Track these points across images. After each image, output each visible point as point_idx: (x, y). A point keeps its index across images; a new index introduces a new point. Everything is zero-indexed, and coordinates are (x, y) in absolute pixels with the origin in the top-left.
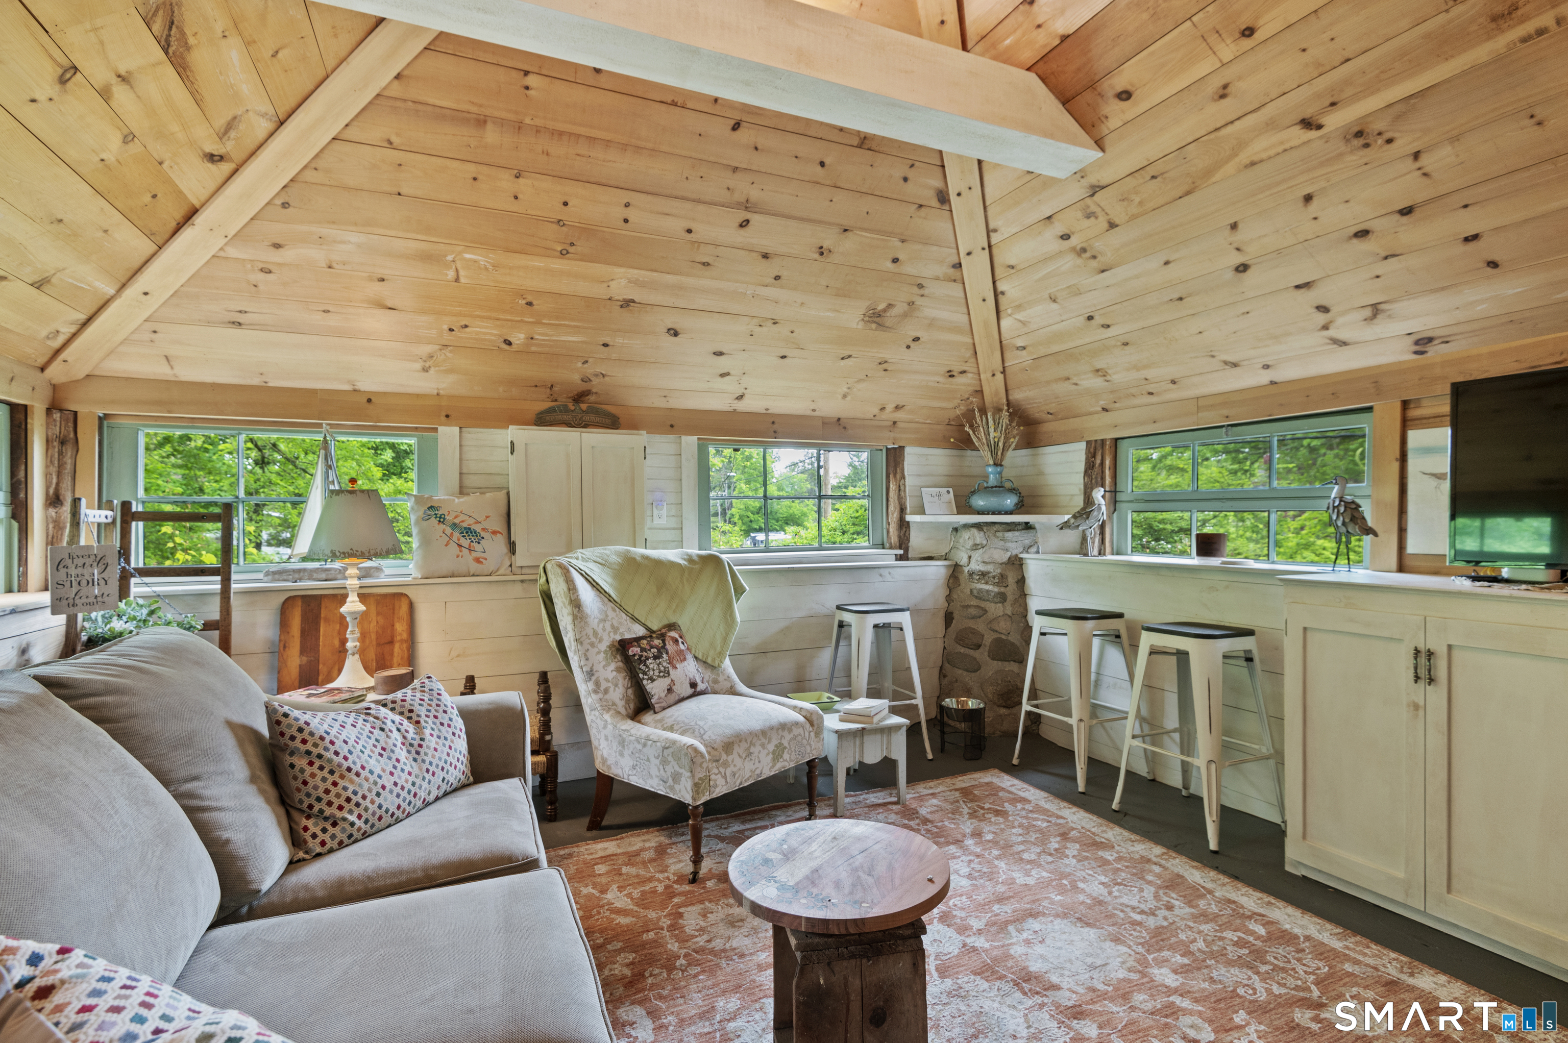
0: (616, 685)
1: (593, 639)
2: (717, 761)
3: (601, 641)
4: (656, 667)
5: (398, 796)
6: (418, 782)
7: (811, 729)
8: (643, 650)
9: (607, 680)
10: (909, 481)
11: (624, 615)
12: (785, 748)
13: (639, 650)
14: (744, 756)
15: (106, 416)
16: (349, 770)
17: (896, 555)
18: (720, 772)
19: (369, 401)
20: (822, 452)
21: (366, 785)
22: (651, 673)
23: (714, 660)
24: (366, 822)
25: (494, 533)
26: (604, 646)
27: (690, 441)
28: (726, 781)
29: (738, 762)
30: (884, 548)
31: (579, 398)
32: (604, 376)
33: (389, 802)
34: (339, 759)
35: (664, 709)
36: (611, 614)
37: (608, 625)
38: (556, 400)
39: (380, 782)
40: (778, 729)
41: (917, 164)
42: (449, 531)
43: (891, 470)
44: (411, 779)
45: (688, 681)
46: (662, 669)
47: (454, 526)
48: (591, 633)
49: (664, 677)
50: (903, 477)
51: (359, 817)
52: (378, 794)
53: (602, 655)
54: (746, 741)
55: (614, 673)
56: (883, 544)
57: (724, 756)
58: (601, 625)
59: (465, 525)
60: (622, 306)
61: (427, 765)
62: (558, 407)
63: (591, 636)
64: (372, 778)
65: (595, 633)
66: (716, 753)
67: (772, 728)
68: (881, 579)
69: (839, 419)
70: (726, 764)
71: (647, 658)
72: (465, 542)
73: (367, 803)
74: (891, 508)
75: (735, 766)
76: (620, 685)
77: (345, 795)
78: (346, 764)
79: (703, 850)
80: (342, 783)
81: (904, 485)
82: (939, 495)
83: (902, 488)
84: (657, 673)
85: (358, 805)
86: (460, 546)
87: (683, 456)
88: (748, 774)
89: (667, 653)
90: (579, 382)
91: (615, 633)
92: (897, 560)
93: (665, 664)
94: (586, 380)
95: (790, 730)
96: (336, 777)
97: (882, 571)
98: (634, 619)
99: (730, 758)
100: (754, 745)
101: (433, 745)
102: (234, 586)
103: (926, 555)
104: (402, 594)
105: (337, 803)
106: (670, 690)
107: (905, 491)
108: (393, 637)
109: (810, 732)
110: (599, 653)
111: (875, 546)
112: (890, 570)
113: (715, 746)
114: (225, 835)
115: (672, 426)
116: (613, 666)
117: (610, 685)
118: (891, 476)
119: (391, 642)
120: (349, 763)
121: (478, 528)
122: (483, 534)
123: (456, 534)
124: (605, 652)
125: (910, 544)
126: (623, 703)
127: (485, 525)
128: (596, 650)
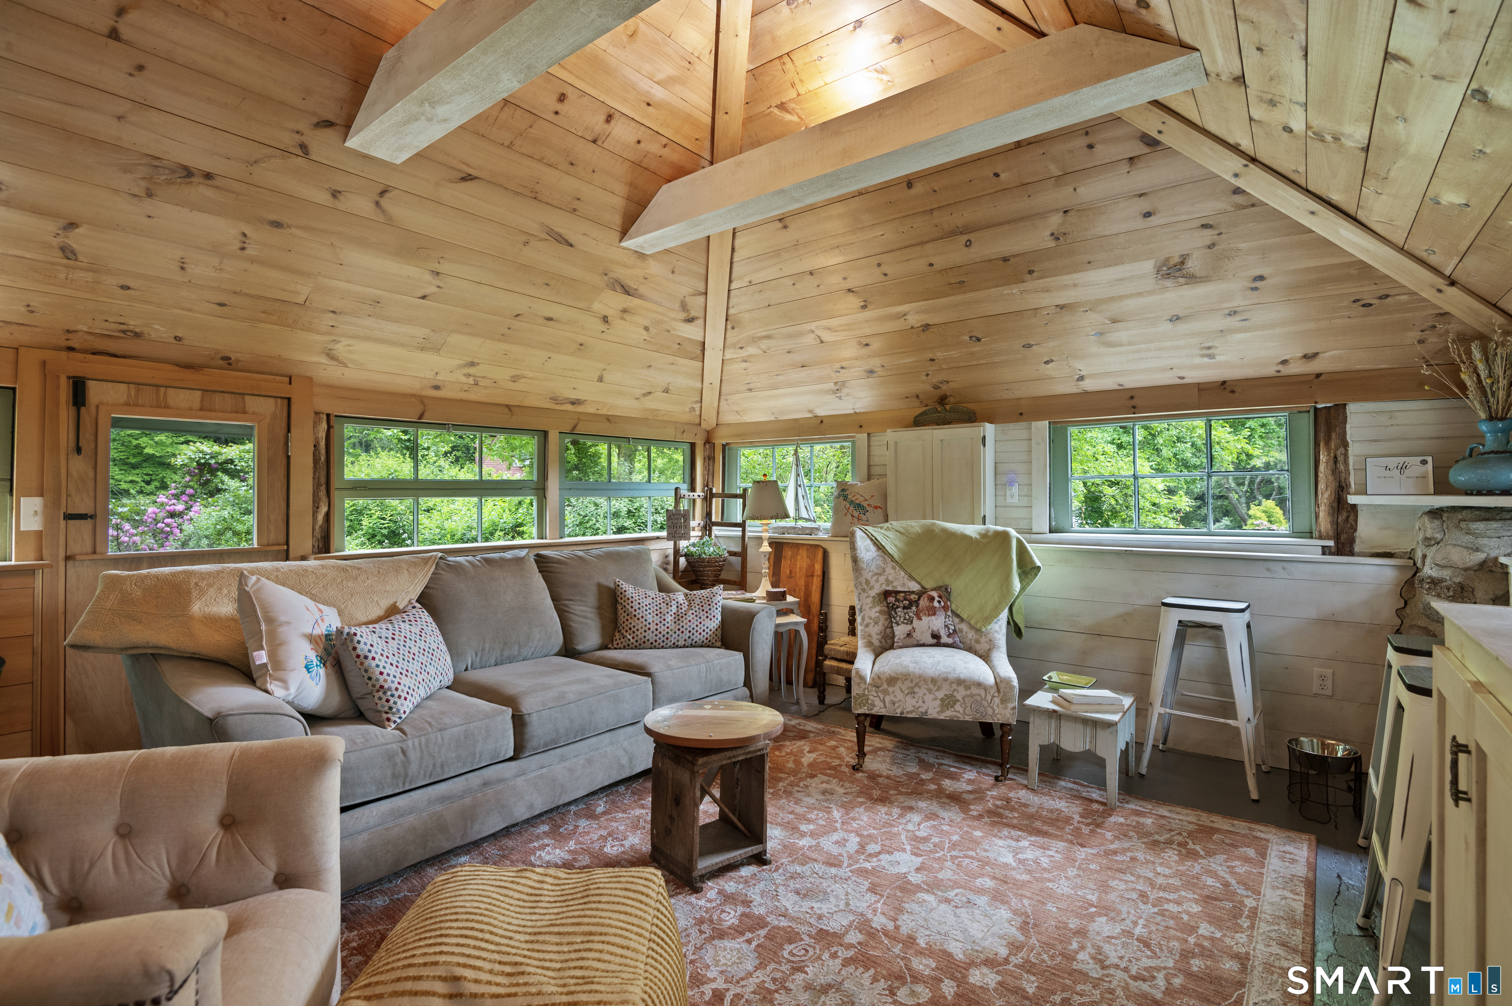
0: (876, 623)
1: (865, 586)
2: (877, 687)
3: (872, 588)
4: (903, 615)
5: (656, 635)
6: (671, 633)
7: (996, 694)
8: (897, 600)
9: (870, 618)
10: (1354, 450)
11: (903, 574)
12: (958, 701)
13: (894, 599)
14: (906, 692)
15: (727, 444)
16: (635, 616)
17: (1323, 547)
18: (878, 696)
19: (822, 422)
20: (1213, 422)
21: (640, 625)
22: (898, 619)
23: (977, 622)
24: (637, 641)
25: (876, 507)
26: (873, 593)
27: (1042, 427)
28: (885, 705)
29: (900, 696)
30: (1312, 538)
31: (942, 400)
32: (947, 382)
33: (651, 637)
34: (633, 610)
35: (901, 647)
36: (889, 570)
37: (882, 579)
38: (927, 406)
39: (648, 626)
40: (952, 683)
41: (1089, 130)
42: (848, 505)
43: (1322, 436)
44: (667, 630)
45: (930, 631)
46: (907, 617)
47: (852, 502)
48: (864, 581)
49: (907, 624)
50: (1346, 445)
51: (633, 638)
52: (645, 631)
53: (870, 599)
54: (912, 681)
55: (878, 614)
56: (1311, 533)
57: (885, 686)
58: (875, 578)
59: (857, 502)
60: (923, 330)
61: (680, 627)
62: (929, 410)
63: (864, 584)
64: (645, 623)
65: (867, 582)
66: (879, 682)
67: (946, 679)
68: (1268, 575)
69: (1224, 383)
70: (886, 692)
71: (898, 607)
72: (856, 514)
73: (638, 633)
74: (1321, 486)
75: (895, 696)
76: (880, 624)
77: (629, 626)
78: (634, 613)
79: (866, 749)
80: (630, 621)
81: (1346, 455)
82: (1403, 468)
83: (1341, 458)
84: (902, 620)
85: (634, 632)
86: (853, 516)
87: (1034, 442)
88: (910, 709)
89: (917, 606)
90: (932, 389)
91: (888, 585)
92: (1324, 553)
93: (911, 614)
94: (936, 387)
95: (968, 688)
96: (629, 618)
97: (1270, 565)
98: (912, 578)
99: (891, 689)
100: (920, 687)
101: (690, 619)
102: (748, 534)
103: (1381, 551)
104: (819, 546)
105: (626, 628)
106: (909, 635)
107: (1346, 463)
108: (813, 572)
109: (993, 697)
110: (868, 597)
111: (1295, 534)
112: (1285, 565)
113: (882, 676)
114: (571, 623)
115: (1021, 414)
116: (878, 609)
117: (871, 621)
118: (1322, 444)
119: (812, 576)
120: (636, 613)
121: (865, 504)
122: (868, 508)
123: (852, 508)
124: (874, 597)
125: (1357, 534)
126: (879, 637)
127: (871, 502)
128: (866, 594)
